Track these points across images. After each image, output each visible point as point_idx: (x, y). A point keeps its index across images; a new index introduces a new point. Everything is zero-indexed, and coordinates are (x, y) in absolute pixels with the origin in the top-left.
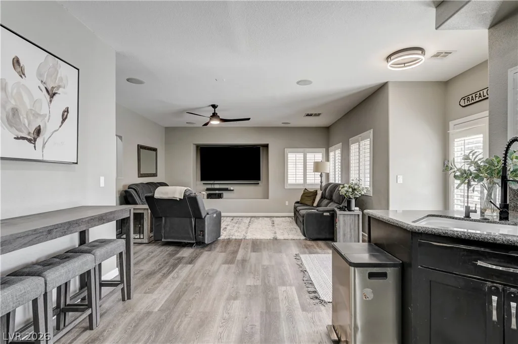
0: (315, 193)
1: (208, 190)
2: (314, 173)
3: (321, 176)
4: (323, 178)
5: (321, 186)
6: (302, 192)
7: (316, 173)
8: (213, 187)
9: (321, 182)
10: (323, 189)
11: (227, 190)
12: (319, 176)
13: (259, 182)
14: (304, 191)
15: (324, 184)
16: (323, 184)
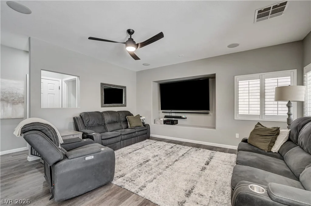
0: (276, 132)
1: (166, 117)
2: (276, 103)
3: (289, 106)
4: (292, 109)
5: (289, 120)
6: (253, 128)
7: (280, 102)
8: (170, 115)
9: (289, 114)
10: (293, 126)
11: (181, 118)
12: (285, 106)
13: (209, 112)
14: (256, 126)
15: (294, 117)
16: (292, 117)
